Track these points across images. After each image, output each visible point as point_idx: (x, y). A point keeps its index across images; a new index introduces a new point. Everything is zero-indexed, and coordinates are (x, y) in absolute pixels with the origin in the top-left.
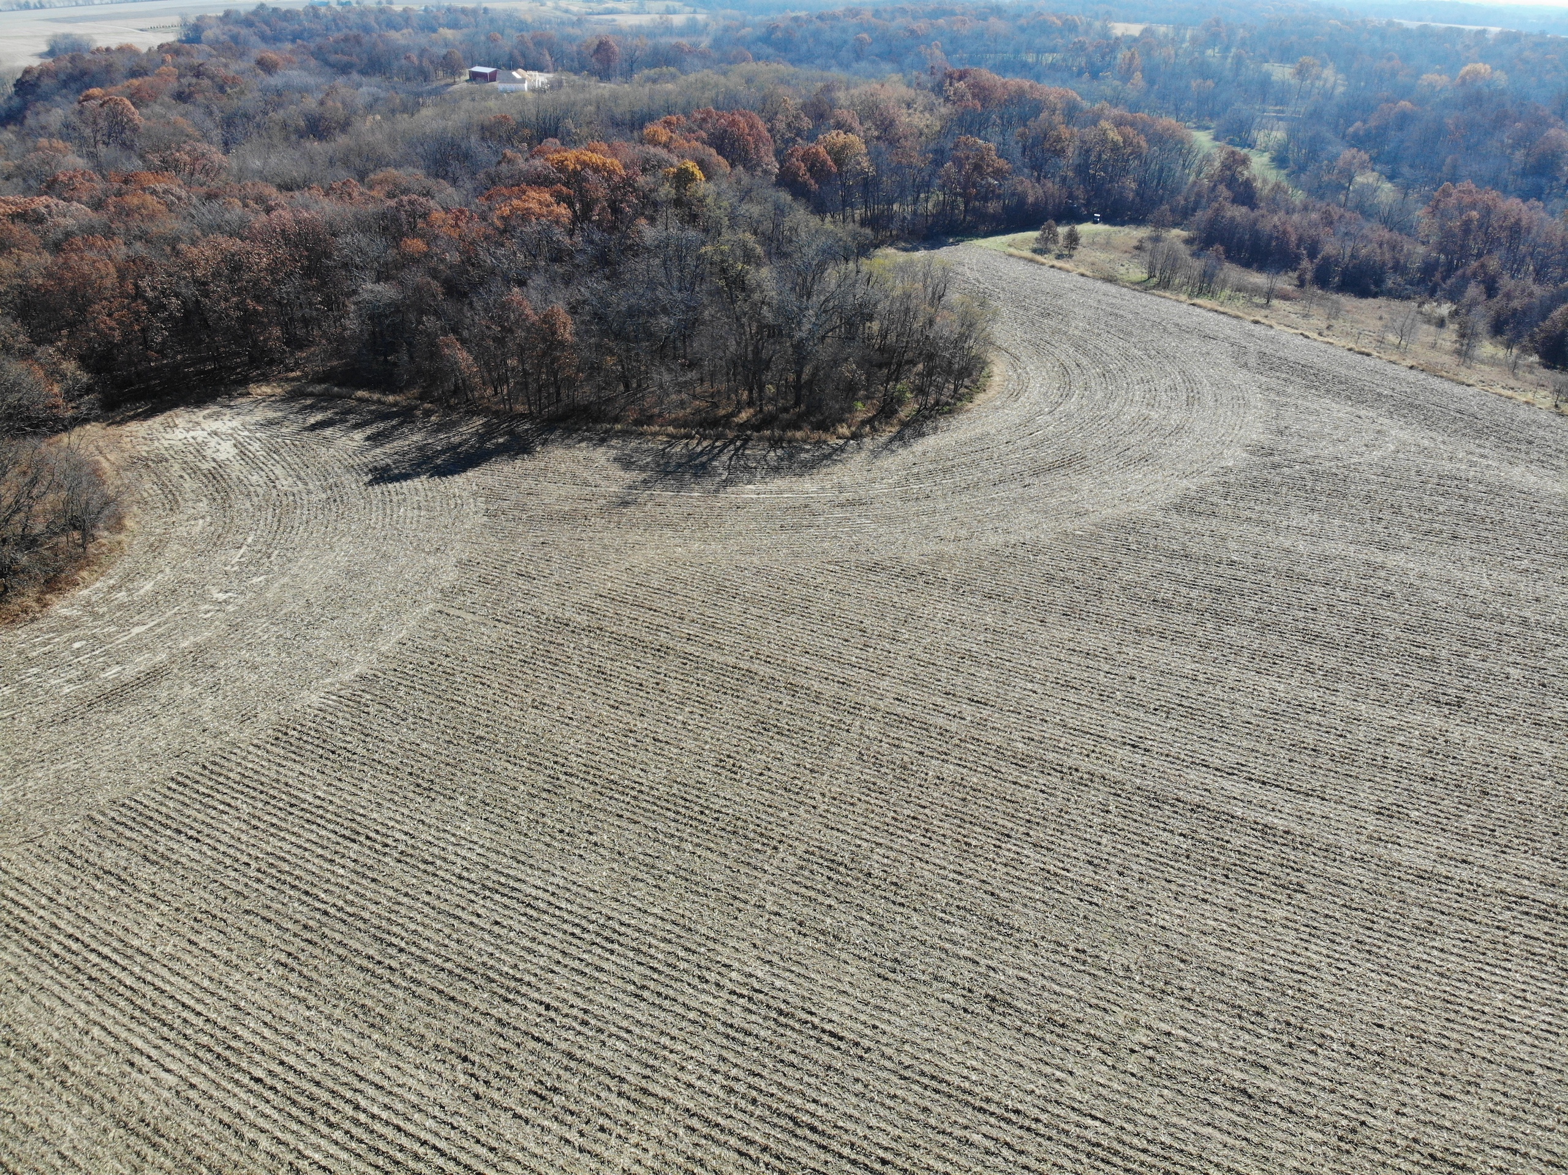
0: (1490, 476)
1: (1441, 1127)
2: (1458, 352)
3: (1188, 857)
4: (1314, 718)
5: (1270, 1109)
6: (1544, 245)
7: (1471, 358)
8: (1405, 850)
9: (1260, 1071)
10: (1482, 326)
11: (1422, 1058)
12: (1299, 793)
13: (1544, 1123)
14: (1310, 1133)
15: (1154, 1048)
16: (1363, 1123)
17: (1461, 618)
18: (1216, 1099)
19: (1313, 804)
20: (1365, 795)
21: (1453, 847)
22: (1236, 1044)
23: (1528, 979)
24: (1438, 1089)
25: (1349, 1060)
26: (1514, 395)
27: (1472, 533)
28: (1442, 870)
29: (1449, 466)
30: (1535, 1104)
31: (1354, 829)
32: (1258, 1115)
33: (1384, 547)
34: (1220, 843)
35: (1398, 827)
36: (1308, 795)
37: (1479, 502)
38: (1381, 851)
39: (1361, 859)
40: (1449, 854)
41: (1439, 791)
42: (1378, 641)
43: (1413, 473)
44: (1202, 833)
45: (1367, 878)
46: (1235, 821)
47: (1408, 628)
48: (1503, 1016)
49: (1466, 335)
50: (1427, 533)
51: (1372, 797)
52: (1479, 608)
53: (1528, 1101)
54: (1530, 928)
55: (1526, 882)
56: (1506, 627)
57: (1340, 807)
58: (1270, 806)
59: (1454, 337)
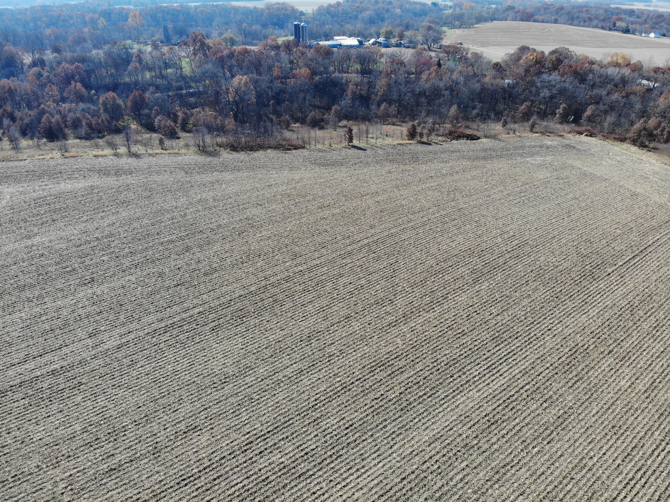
0: (53, 191)
1: (181, 421)
2: (14, 148)
3: (31, 405)
4: (44, 318)
5: (124, 467)
6: (25, 94)
7: (20, 149)
8: (108, 343)
9: (112, 457)
10: (17, 135)
11: (159, 406)
12: (56, 350)
13: (208, 393)
14: (143, 462)
15: (69, 485)
16: (157, 443)
17: (74, 249)
18: (104, 481)
19: (65, 350)
20: (81, 334)
21: (123, 330)
22: (97, 456)
23: (174, 354)
24: (171, 411)
25: (138, 427)
26: (45, 157)
27: (59, 216)
28: (124, 340)
29: (35, 194)
30: (202, 390)
31: (85, 348)
32: (122, 473)
33: (29, 237)
34: (39, 390)
35: (100, 337)
36: (60, 348)
37: (55, 203)
38: (100, 349)
39: (95, 357)
40: (123, 333)
41: (105, 315)
42: (49, 275)
43: (23, 203)
44: (30, 392)
45: (101, 362)
46: (39, 378)
47: (57, 264)
48: (175, 372)
49: (12, 140)
50: (42, 224)
51: (84, 333)
52: (78, 242)
53: (199, 391)
54: (164, 338)
55: (153, 325)
56: (92, 244)
57: (75, 344)
58: (49, 363)
59: (8, 143)
